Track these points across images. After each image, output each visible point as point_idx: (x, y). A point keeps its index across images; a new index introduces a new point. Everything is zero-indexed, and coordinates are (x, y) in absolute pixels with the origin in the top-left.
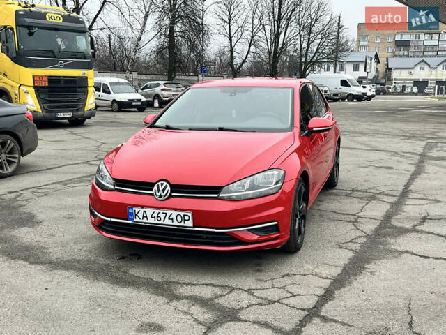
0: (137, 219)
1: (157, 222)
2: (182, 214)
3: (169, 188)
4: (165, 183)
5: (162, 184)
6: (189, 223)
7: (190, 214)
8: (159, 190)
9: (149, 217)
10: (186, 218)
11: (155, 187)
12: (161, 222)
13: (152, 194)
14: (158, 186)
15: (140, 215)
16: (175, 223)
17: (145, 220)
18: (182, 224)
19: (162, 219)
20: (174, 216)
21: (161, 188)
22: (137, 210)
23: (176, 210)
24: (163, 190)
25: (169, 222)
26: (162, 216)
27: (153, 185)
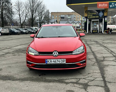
0: (48, 63)
1: (55, 63)
2: (63, 60)
3: (57, 53)
4: (56, 52)
5: (55, 52)
6: (65, 62)
7: (65, 60)
8: (55, 54)
9: (52, 62)
10: (64, 61)
11: (53, 53)
12: (56, 63)
13: (53, 55)
14: (54, 53)
15: (49, 61)
16: (61, 63)
17: (51, 63)
18: (63, 63)
19: (57, 62)
20: (60, 61)
21: (55, 53)
22: (48, 60)
23: (61, 59)
24: (56, 54)
25: (59, 63)
26: (56, 61)
27: (53, 52)
